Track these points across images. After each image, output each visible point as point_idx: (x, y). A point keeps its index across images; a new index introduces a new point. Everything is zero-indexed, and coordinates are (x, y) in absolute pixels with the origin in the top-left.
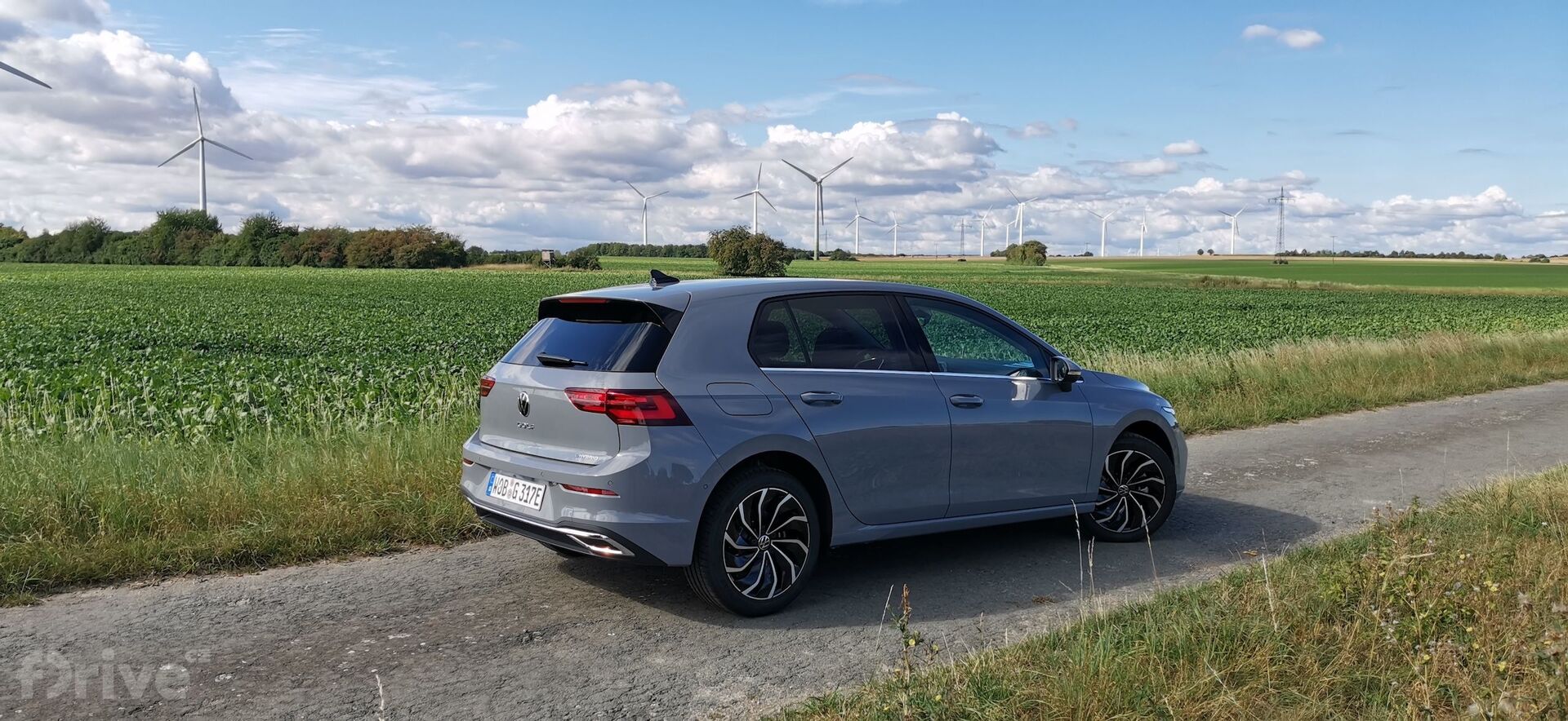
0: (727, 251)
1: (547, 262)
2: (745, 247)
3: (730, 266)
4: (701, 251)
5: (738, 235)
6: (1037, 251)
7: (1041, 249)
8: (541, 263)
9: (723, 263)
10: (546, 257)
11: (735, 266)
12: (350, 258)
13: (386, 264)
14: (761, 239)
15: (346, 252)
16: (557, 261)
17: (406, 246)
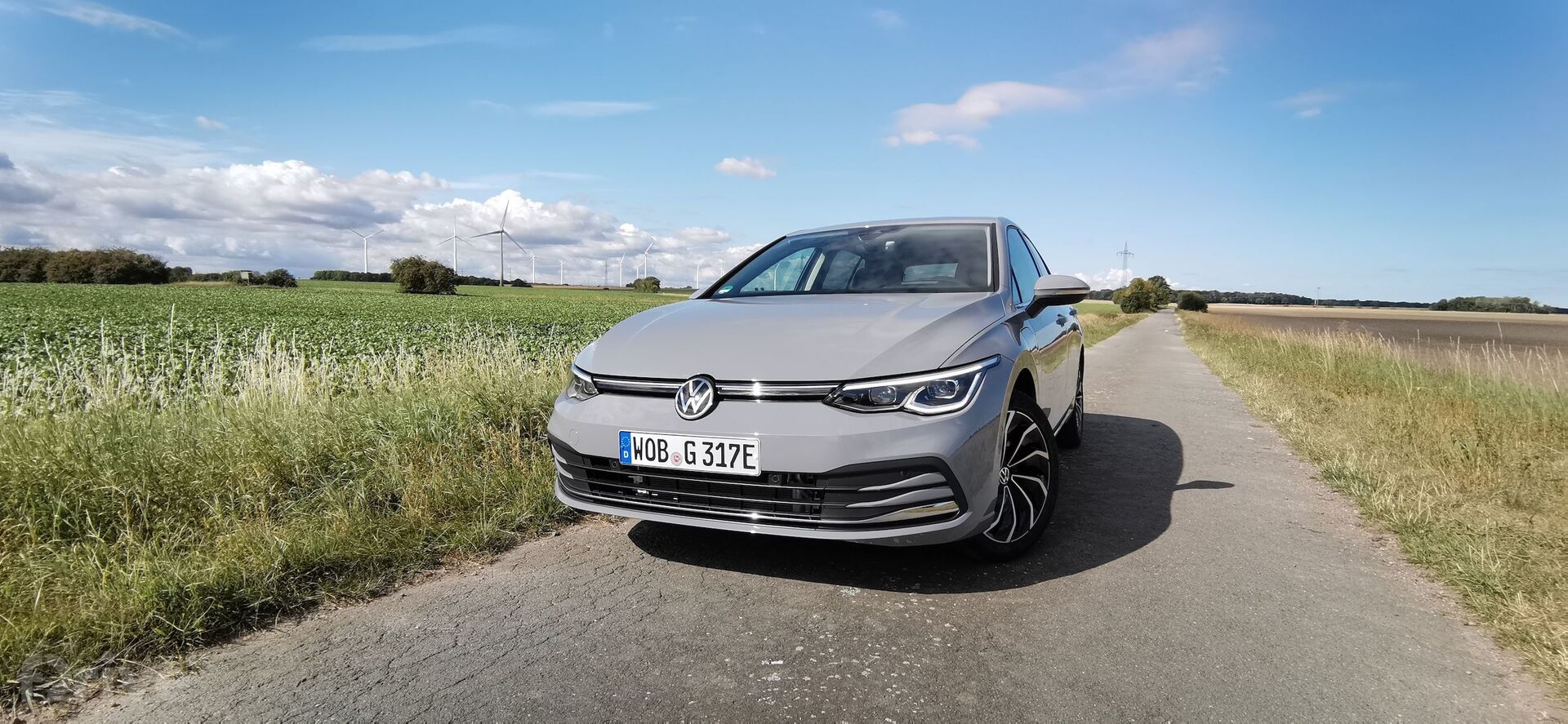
0: (406, 274)
1: (246, 280)
2: (421, 271)
3: (409, 286)
4: (385, 278)
5: (417, 263)
6: (654, 283)
7: (657, 283)
8: (240, 281)
9: (403, 284)
10: (245, 276)
11: (414, 286)
12: (49, 275)
13: (85, 280)
14: (435, 266)
15: (45, 269)
16: (256, 280)
17: (105, 265)
